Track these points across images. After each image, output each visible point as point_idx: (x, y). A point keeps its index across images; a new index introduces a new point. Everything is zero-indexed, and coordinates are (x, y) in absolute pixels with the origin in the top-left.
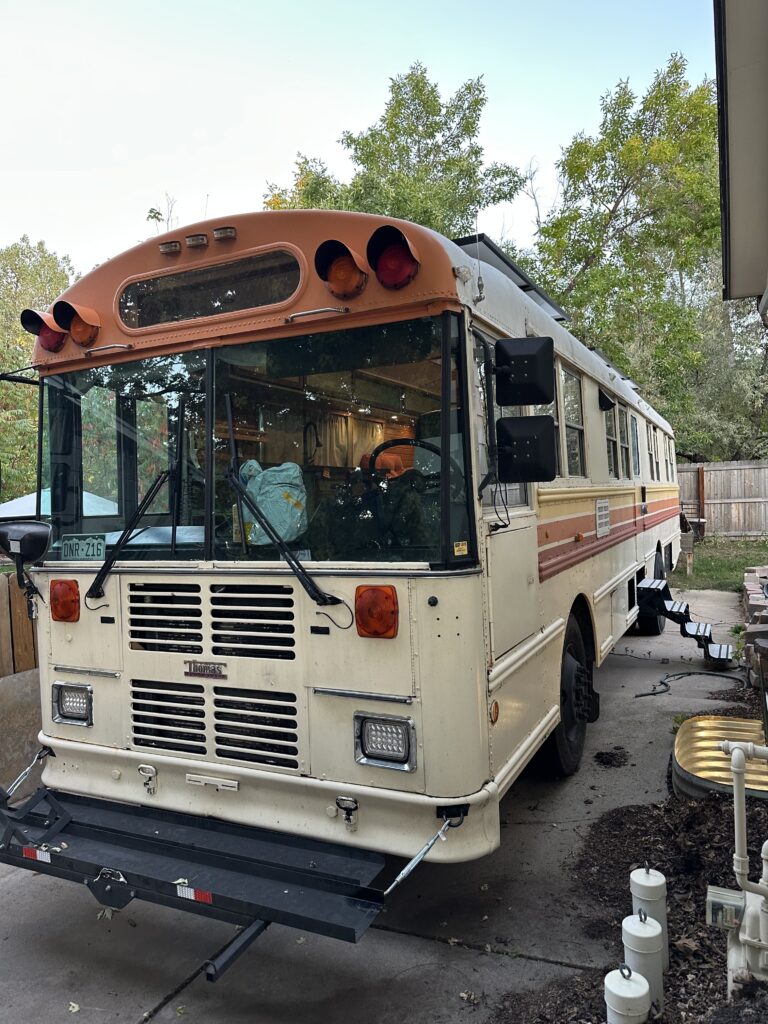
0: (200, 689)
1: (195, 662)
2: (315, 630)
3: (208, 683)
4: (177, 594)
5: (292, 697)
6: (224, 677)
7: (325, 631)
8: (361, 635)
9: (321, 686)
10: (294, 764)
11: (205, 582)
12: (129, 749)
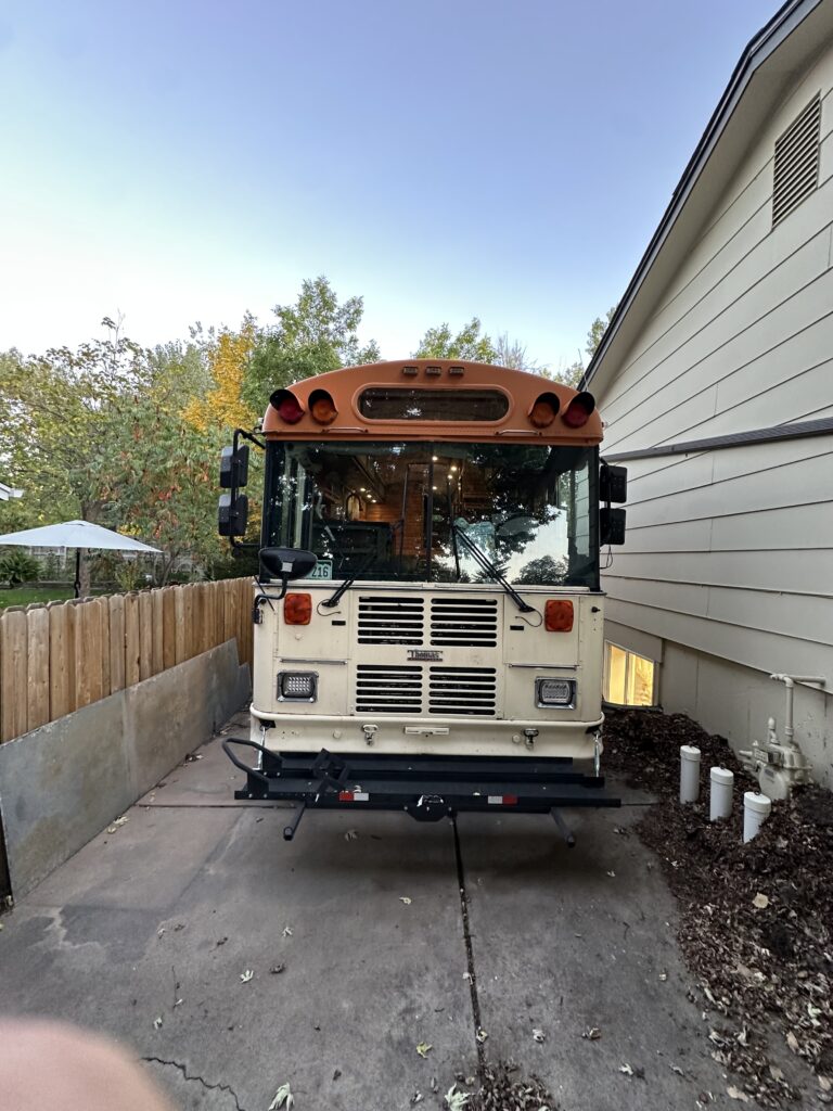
0: (420, 669)
1: (416, 651)
2: (513, 628)
3: (426, 665)
4: (402, 604)
5: (493, 671)
6: (441, 660)
7: (521, 628)
8: (547, 630)
9: (514, 663)
10: (492, 712)
11: (428, 597)
12: (352, 715)
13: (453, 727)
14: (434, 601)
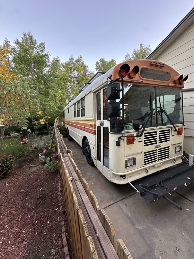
1: (156, 145)
2: (173, 136)
3: (158, 149)
4: (153, 133)
5: (169, 147)
6: (161, 147)
8: (178, 135)
9: (173, 144)
10: (168, 157)
11: (158, 131)
12: (143, 167)
13: (163, 163)
14: (160, 131)
